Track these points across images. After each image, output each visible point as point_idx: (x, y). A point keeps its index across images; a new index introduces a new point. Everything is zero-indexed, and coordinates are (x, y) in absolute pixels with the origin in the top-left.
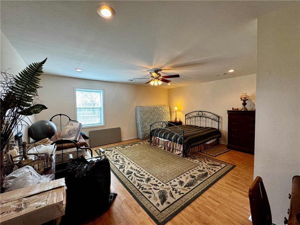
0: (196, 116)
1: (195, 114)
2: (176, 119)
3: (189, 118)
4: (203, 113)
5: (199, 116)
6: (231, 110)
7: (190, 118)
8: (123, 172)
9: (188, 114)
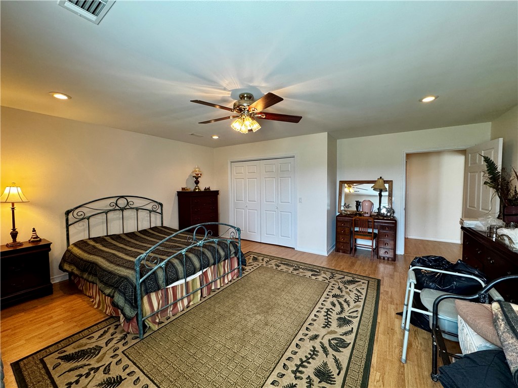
0: (110, 210)
1: (104, 205)
2: (14, 234)
3: (83, 219)
4: (129, 199)
5: (117, 208)
6: (181, 190)
7: (88, 218)
8: (351, 331)
9: (80, 207)
